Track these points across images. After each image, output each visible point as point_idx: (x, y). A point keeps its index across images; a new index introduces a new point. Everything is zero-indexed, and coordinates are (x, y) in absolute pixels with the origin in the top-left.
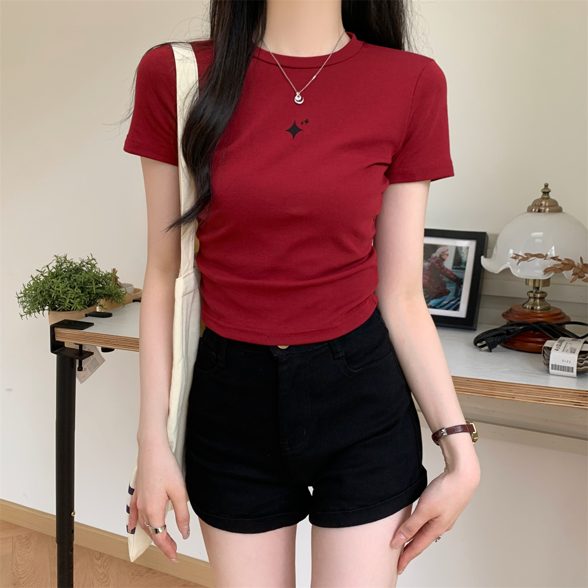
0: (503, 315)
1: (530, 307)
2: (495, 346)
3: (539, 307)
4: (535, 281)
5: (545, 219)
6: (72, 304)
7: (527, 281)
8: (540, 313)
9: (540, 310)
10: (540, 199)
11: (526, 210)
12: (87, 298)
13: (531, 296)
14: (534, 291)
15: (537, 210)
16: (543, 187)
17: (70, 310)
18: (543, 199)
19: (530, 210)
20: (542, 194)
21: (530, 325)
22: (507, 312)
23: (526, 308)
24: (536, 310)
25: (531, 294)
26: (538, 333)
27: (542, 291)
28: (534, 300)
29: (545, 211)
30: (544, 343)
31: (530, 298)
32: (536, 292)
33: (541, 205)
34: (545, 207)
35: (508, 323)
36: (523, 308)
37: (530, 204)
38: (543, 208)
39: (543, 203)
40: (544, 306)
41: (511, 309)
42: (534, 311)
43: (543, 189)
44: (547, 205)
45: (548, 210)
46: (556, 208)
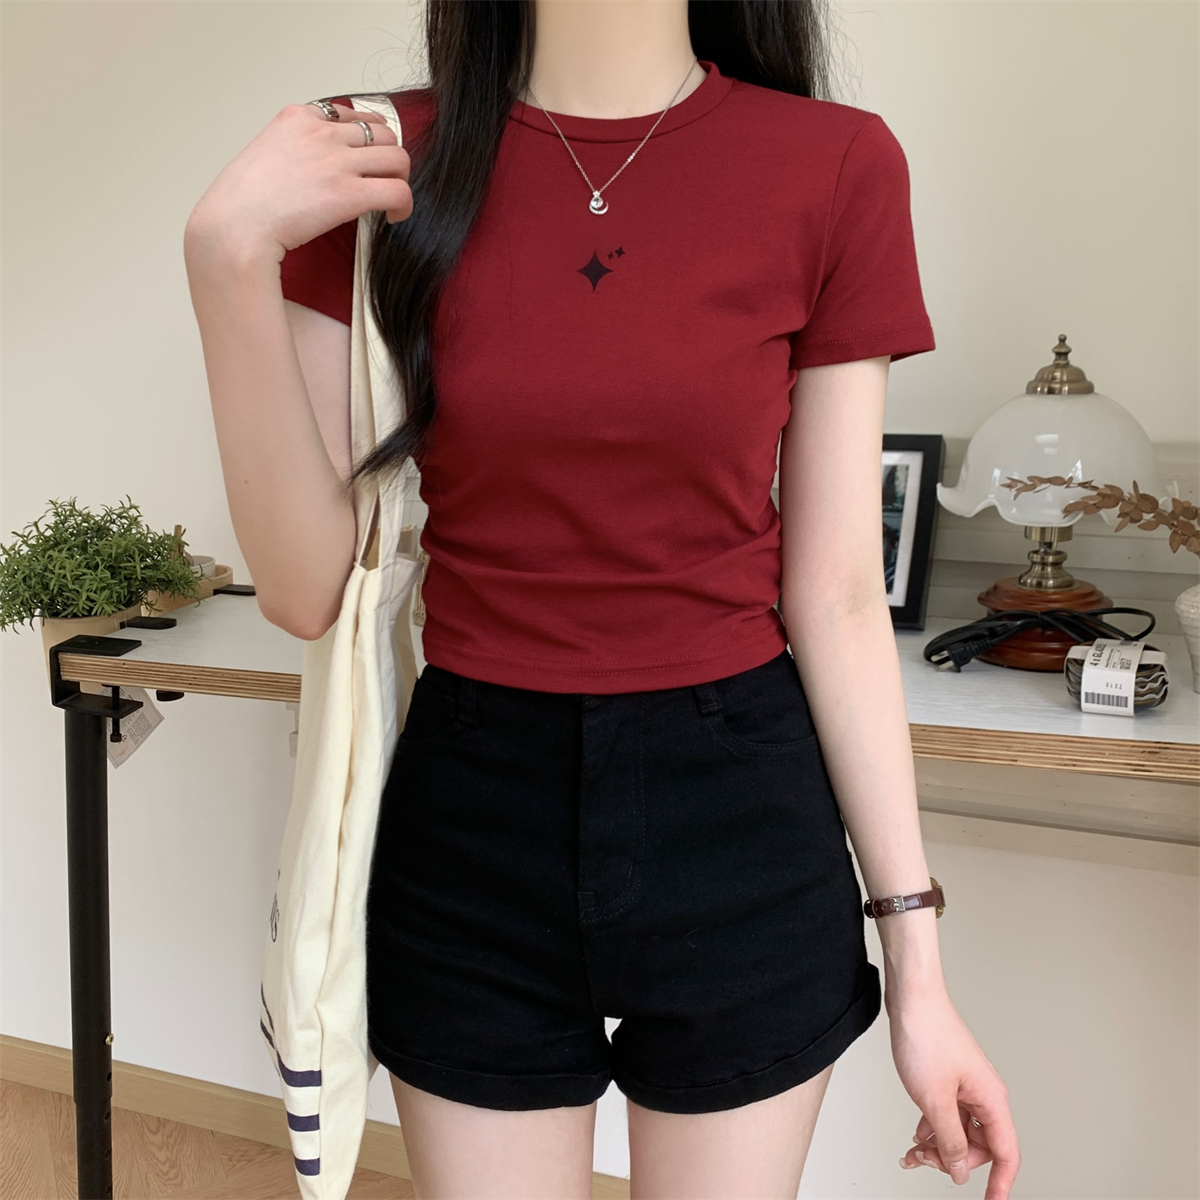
0: (980, 599)
1: (1034, 582)
2: (966, 661)
3: (1051, 582)
4: (1043, 530)
5: (1061, 407)
6: (93, 601)
7: (1027, 531)
8: (1054, 594)
9: (1054, 587)
10: (1051, 366)
11: (1024, 390)
12: (122, 588)
13: (1035, 560)
14: (1042, 550)
15: (1046, 390)
16: (1058, 342)
17: (90, 615)
18: (1056, 366)
19: (1031, 390)
20: (1053, 356)
21: (1037, 617)
22: (988, 593)
23: (1025, 584)
24: (1046, 587)
25: (1035, 556)
26: (1049, 633)
27: (1059, 549)
28: (1043, 569)
29: (1060, 392)
30: (1066, 651)
31: (1034, 563)
32: (1046, 553)
33: (1054, 378)
34: (1062, 382)
35: (989, 614)
36: (1020, 584)
37: (1033, 378)
38: (1057, 386)
39: (1058, 374)
40: (1060, 580)
41: (996, 588)
42: (1043, 590)
43: (1056, 347)
44: (1065, 378)
45: (1067, 388)
46: (1081, 386)
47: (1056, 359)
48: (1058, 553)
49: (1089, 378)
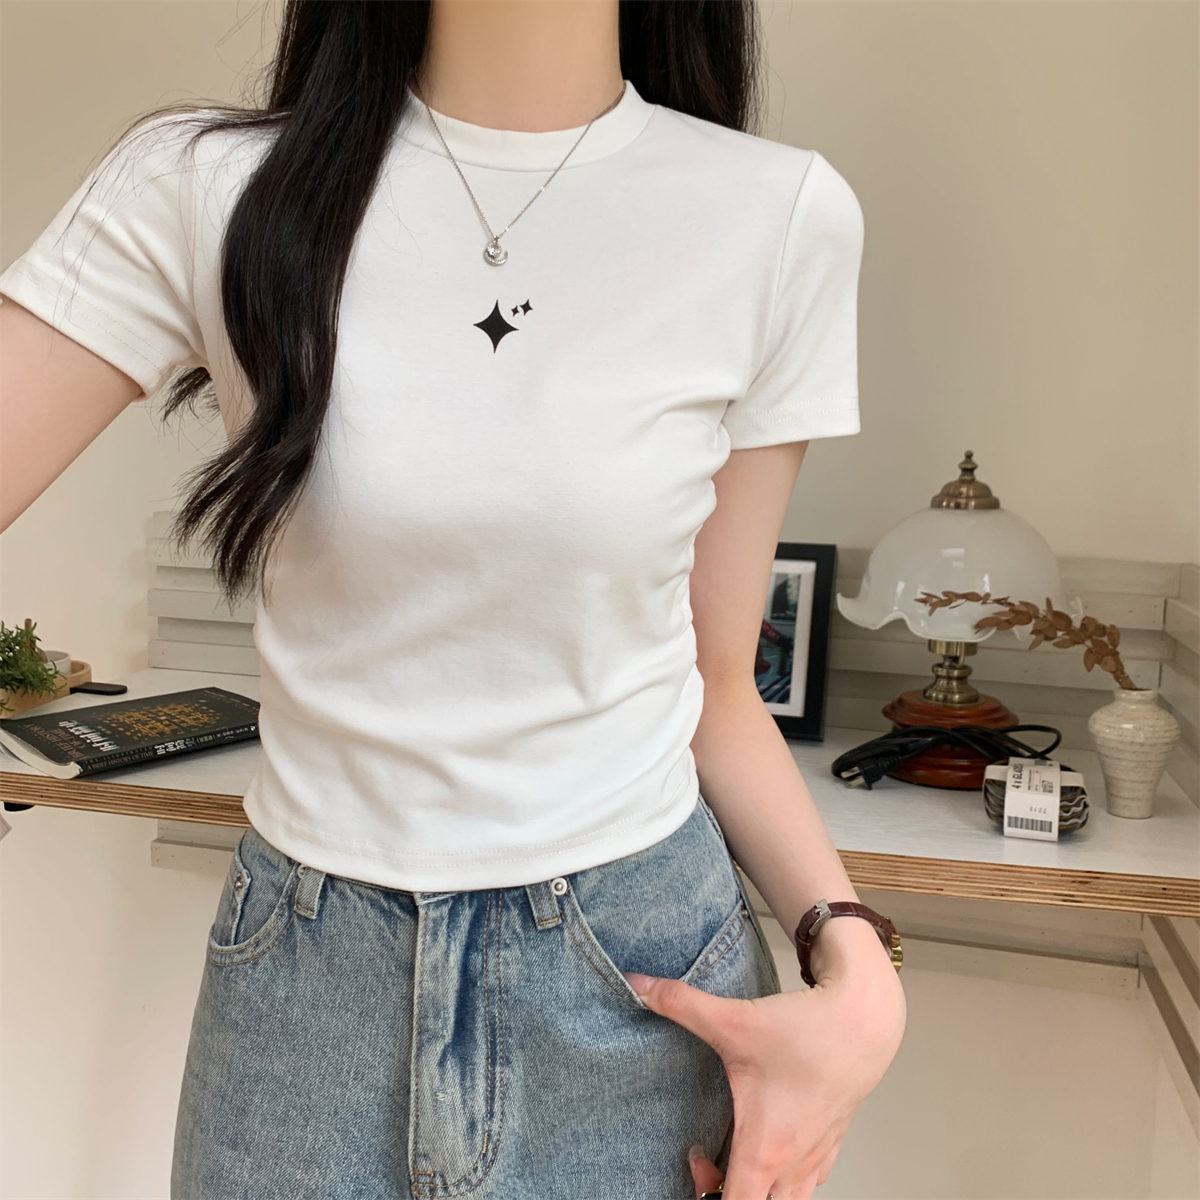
0: (885, 713)
1: (941, 696)
2: (877, 777)
3: (957, 697)
4: (949, 644)
5: (967, 523)
7: (931, 645)
8: (961, 709)
9: (959, 703)
10: (956, 482)
11: (929, 504)
13: (940, 673)
14: (947, 664)
15: (952, 504)
16: (963, 458)
18: (962, 482)
19: (937, 504)
20: (959, 472)
21: (947, 734)
22: (893, 707)
23: (930, 698)
24: (952, 702)
25: (940, 669)
26: (957, 749)
27: (966, 663)
28: (948, 684)
29: (966, 507)
31: (938, 677)
32: (951, 667)
33: (961, 494)
34: (968, 497)
35: (895, 729)
36: (925, 697)
37: (938, 492)
38: (963, 501)
39: (964, 490)
40: (966, 695)
41: (900, 701)
42: (949, 704)
43: (963, 463)
44: (971, 493)
45: (973, 503)
46: (987, 501)
47: (962, 475)
48: (965, 667)
49: (996, 493)
